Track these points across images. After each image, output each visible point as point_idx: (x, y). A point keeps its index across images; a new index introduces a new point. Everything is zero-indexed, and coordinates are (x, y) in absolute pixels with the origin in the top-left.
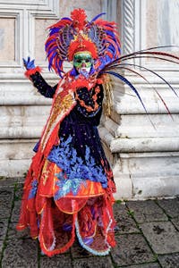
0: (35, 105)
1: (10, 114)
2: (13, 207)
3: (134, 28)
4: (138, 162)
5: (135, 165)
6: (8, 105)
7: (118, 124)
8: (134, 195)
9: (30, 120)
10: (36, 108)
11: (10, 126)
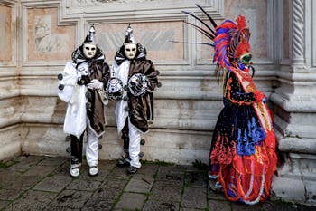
0: (202, 99)
1: (179, 107)
2: (183, 193)
3: (304, 23)
4: (311, 164)
5: (307, 167)
6: (177, 99)
7: (288, 122)
8: (307, 199)
9: (198, 113)
10: (203, 103)
11: (180, 118)
